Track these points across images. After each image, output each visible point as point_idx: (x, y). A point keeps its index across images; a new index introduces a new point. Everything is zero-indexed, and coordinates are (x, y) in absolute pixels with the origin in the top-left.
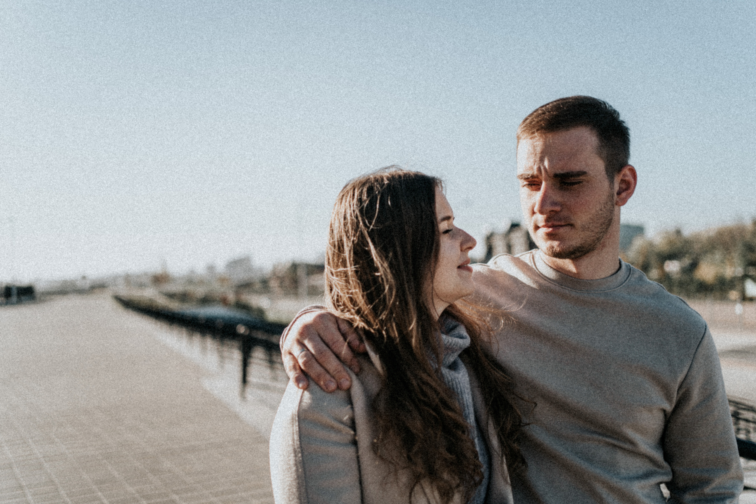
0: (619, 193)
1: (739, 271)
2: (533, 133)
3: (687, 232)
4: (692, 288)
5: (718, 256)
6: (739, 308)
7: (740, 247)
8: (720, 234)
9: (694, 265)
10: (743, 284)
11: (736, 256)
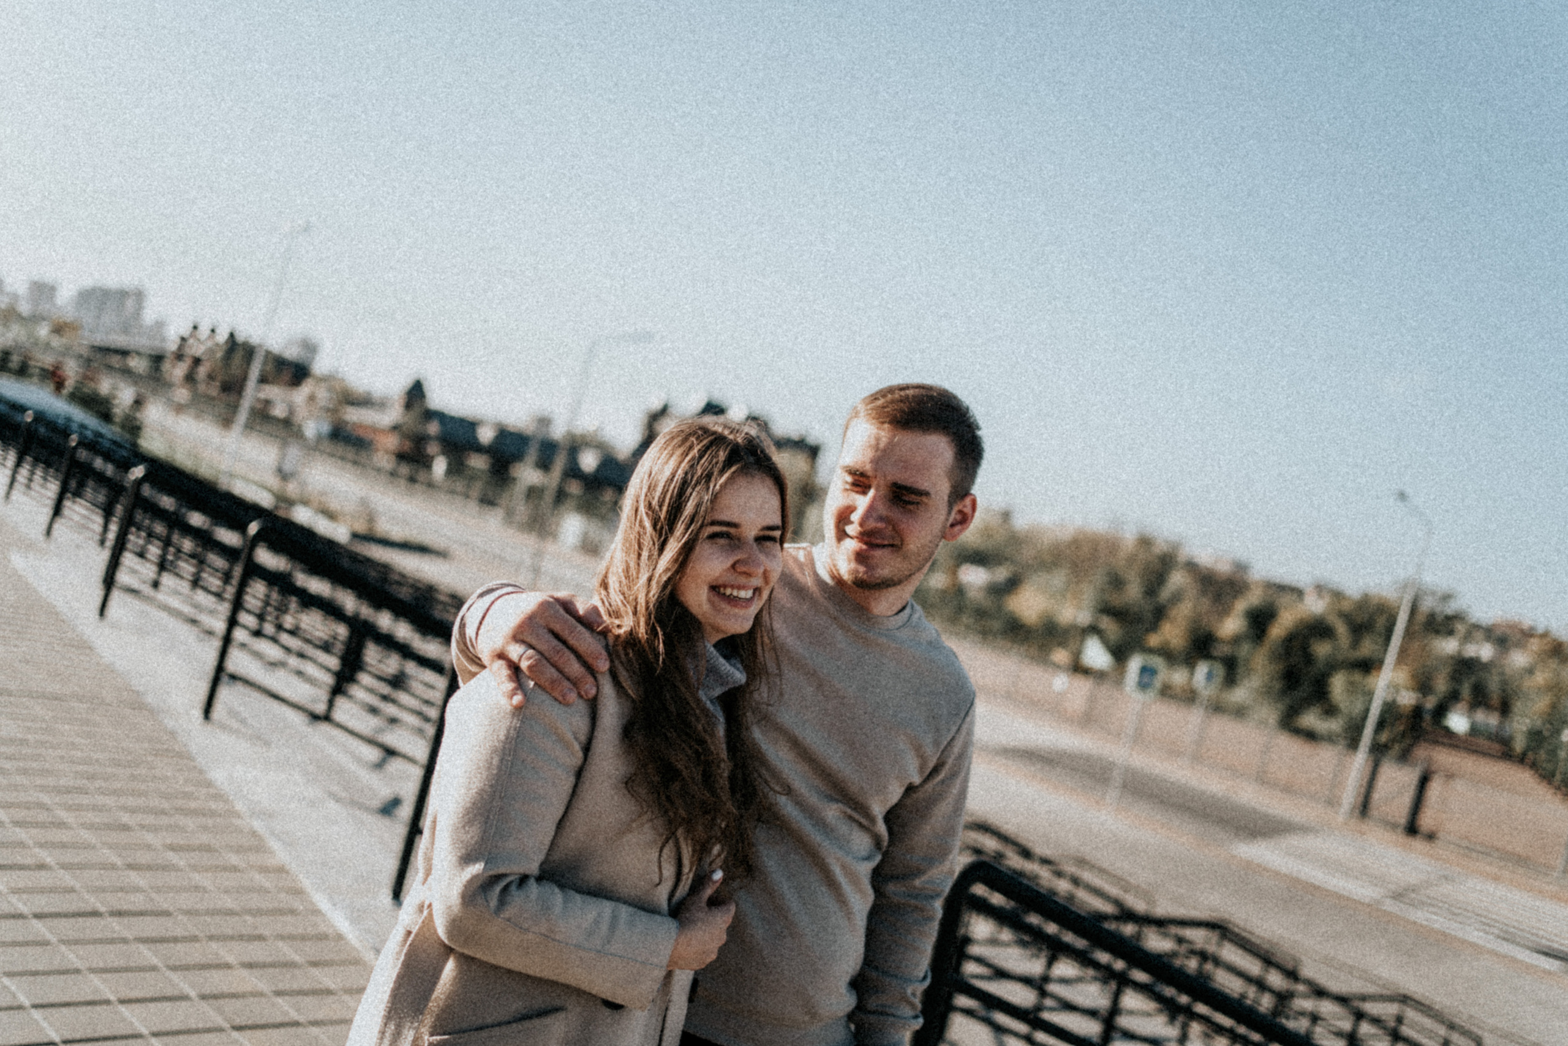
0: (952, 525)
1: (1084, 617)
2: (883, 423)
3: (1021, 522)
4: (997, 625)
5: (1059, 578)
6: (1061, 682)
7: (1099, 578)
8: (1076, 543)
9: (1012, 584)
10: (1082, 641)
11: (1089, 594)
